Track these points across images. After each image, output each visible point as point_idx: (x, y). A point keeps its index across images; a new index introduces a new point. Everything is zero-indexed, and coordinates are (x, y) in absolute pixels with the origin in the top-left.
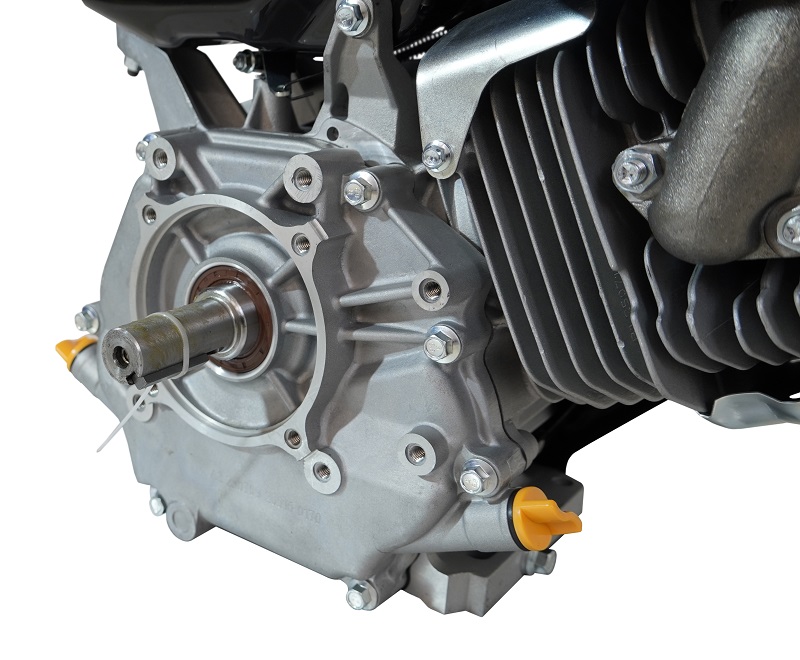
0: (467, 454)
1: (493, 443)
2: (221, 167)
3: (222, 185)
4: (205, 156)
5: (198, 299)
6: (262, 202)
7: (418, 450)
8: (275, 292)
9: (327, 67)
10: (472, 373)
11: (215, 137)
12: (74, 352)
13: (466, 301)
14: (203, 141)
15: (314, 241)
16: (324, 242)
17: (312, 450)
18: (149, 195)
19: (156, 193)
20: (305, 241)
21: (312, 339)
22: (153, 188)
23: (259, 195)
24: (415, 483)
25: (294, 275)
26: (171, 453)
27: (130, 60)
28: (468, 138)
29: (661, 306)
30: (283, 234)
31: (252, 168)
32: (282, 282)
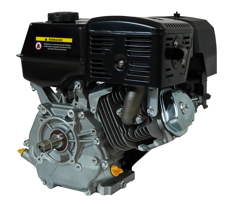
0: (103, 161)
1: (107, 158)
2: (55, 111)
3: (55, 114)
4: (52, 109)
5: (52, 137)
6: (64, 118)
7: (94, 160)
8: (67, 134)
9: (74, 93)
10: (103, 146)
11: (53, 105)
12: (22, 152)
13: (100, 134)
14: (51, 106)
15: (74, 125)
16: (75, 125)
17: (76, 163)
18: (41, 117)
19: (42, 116)
20: (72, 125)
21: (74, 143)
22: (42, 115)
23: (63, 117)
24: (94, 167)
25: (71, 131)
26: (47, 170)
27: (33, 88)
28: (97, 106)
29: (126, 132)
30: (68, 124)
31: (61, 111)
32: (68, 132)
